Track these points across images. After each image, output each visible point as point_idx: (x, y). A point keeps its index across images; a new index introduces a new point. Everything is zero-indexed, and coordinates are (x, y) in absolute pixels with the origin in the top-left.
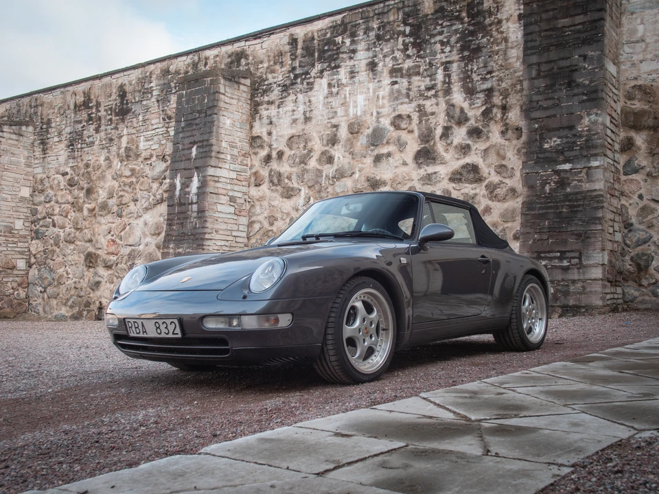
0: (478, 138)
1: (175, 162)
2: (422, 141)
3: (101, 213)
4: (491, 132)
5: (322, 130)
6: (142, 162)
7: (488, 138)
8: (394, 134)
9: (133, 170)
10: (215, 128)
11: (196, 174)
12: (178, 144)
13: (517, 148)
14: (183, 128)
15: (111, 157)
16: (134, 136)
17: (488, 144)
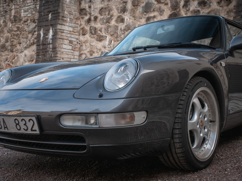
0: (204, 6)
1: (40, 22)
2: (172, 9)
3: (2, 50)
4: (212, 3)
5: (118, 5)
6: (23, 23)
7: (210, 6)
8: (157, 6)
9: (18, 28)
10: (61, 4)
11: (51, 28)
12: (41, 12)
13: (227, 10)
14: (44, 4)
15: (6, 21)
16: (18, 10)
17: (210, 10)
